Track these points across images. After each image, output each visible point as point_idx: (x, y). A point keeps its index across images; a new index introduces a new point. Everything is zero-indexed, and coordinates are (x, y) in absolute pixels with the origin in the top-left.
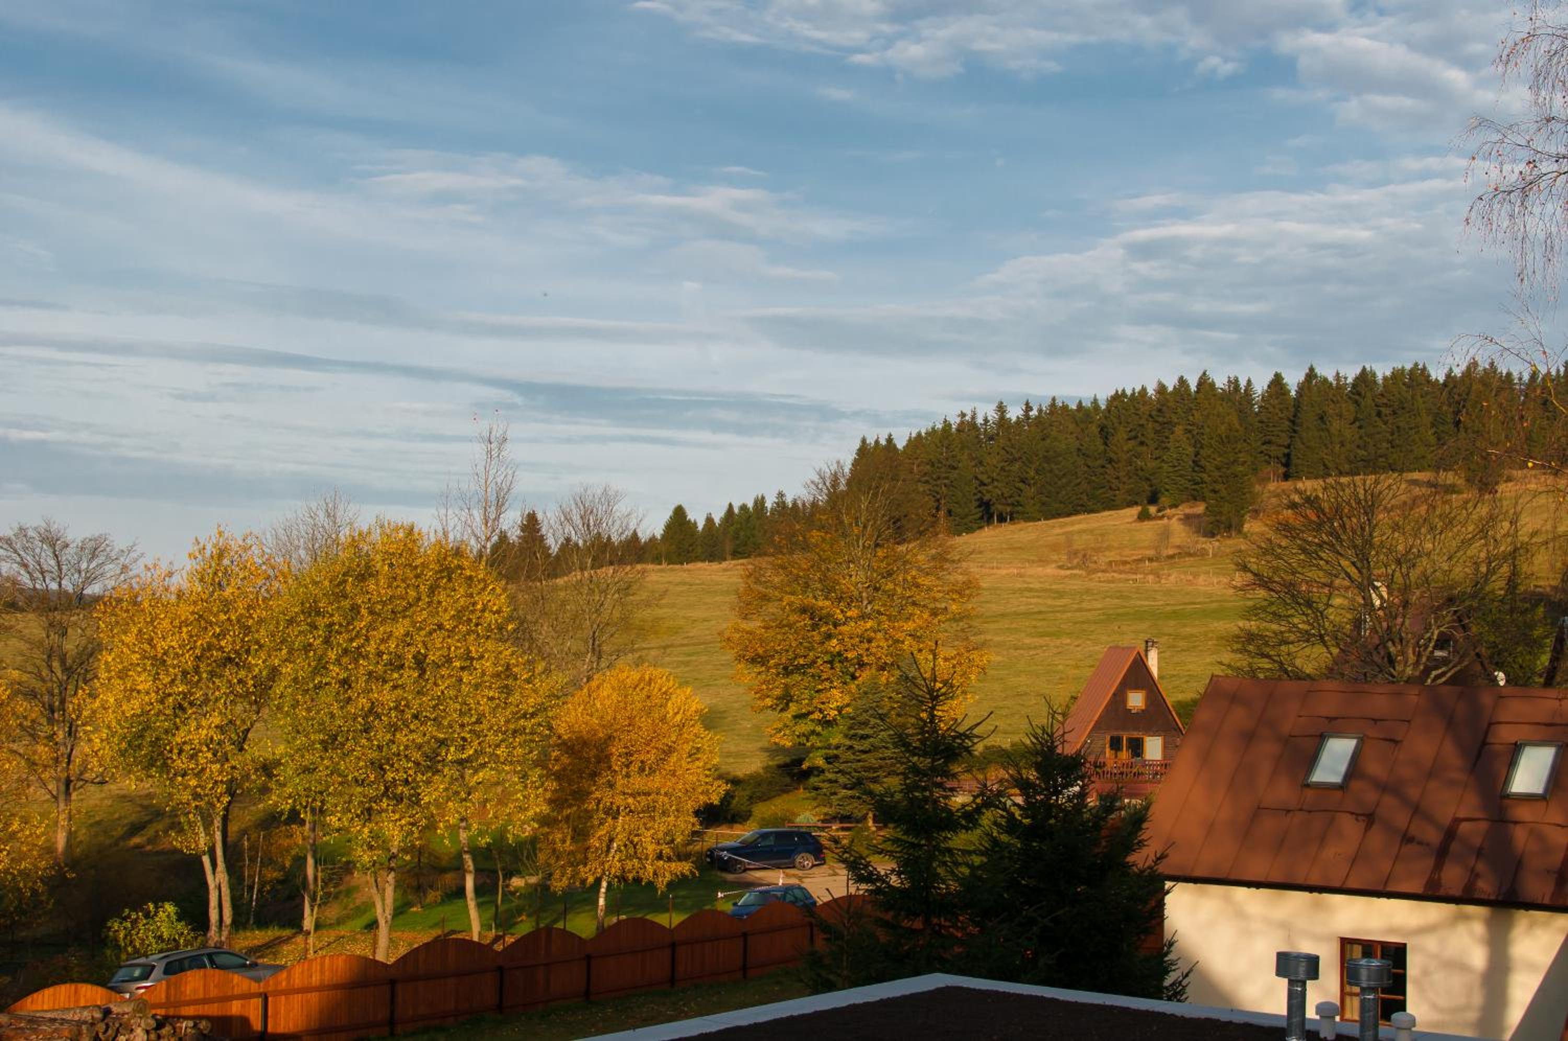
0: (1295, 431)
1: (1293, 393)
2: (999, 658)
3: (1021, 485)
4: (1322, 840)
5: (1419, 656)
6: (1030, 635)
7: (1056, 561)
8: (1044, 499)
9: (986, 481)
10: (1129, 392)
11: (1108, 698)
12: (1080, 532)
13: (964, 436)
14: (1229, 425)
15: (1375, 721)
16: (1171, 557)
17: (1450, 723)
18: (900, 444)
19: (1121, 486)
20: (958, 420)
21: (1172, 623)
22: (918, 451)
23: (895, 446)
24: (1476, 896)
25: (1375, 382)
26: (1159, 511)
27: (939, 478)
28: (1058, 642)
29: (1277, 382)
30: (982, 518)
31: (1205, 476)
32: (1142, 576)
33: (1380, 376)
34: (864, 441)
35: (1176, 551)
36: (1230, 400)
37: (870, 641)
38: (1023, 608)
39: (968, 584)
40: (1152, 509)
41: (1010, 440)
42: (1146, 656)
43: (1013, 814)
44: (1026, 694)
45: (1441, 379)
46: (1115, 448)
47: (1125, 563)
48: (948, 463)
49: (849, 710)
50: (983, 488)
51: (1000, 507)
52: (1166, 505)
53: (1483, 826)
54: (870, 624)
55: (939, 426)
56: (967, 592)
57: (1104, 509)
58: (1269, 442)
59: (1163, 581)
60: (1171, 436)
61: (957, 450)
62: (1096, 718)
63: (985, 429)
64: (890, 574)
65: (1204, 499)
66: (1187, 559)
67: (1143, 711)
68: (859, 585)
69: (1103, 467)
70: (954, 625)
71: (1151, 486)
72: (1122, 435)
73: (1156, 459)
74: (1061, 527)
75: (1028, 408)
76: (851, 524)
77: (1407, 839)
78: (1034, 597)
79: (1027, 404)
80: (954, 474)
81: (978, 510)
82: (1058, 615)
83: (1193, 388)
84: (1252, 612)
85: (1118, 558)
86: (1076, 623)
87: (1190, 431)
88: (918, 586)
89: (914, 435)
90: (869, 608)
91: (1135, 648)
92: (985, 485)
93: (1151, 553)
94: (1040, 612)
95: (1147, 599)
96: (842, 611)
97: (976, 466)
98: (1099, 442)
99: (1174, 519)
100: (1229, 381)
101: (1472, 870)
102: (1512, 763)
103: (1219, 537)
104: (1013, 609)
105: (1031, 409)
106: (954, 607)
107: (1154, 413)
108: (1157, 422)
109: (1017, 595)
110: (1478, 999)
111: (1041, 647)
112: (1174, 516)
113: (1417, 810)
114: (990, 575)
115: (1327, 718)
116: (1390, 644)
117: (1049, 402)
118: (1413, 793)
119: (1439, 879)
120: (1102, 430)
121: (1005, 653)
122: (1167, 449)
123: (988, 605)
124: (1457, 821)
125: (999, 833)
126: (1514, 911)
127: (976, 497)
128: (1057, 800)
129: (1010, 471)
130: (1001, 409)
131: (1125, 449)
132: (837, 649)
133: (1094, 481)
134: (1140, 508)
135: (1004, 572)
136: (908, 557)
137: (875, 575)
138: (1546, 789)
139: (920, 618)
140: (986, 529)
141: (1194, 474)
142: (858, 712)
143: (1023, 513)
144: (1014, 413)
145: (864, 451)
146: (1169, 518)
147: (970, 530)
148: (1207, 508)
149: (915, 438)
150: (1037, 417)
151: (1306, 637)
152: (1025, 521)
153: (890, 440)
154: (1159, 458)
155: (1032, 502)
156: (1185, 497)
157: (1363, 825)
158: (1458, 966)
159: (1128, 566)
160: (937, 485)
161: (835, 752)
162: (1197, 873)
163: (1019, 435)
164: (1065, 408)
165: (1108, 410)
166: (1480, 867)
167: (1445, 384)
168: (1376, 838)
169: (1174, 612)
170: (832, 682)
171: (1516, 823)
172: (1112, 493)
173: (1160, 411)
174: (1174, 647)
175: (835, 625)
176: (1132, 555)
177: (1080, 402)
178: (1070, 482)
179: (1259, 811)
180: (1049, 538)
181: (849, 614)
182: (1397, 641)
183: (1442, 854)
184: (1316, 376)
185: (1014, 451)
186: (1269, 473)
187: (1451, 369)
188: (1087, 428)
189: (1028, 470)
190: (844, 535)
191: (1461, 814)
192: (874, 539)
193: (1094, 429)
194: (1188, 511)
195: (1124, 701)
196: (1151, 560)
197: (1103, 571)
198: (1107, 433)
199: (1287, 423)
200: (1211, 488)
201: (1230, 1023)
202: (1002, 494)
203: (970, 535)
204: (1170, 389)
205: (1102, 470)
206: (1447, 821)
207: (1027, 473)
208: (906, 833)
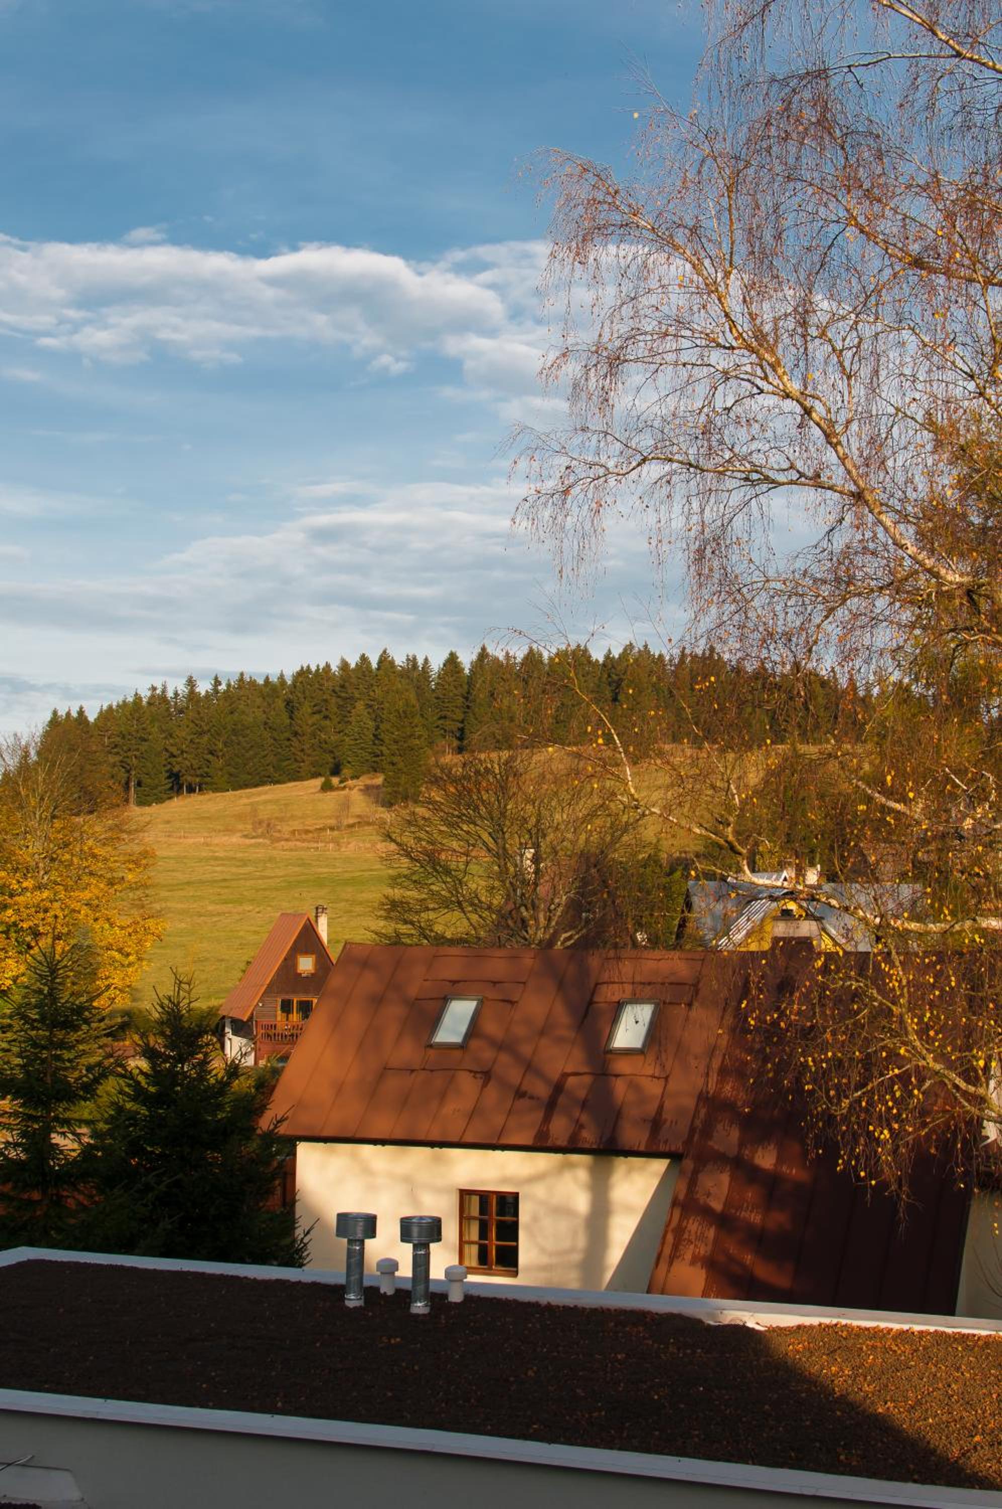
0: (468, 707)
1: (467, 671)
2: (183, 925)
3: (210, 757)
4: (443, 1096)
5: (549, 920)
6: (213, 902)
7: (241, 831)
8: (233, 770)
9: (176, 752)
10: (313, 668)
11: (280, 962)
12: (266, 802)
13: (153, 709)
14: (406, 700)
15: (495, 983)
16: (351, 826)
17: (561, 985)
18: (92, 717)
19: (305, 758)
20: (149, 694)
21: (350, 889)
22: (109, 724)
23: (86, 718)
24: (580, 1145)
25: (541, 662)
26: (341, 782)
27: (130, 750)
28: (240, 909)
29: (452, 661)
30: (172, 788)
31: (384, 748)
32: (323, 844)
33: (546, 655)
34: (55, 713)
35: (356, 820)
36: (409, 677)
37: (46, 911)
38: (208, 877)
39: (145, 854)
40: (335, 780)
41: (199, 713)
42: (317, 921)
43: (138, 1083)
44: (207, 959)
45: (601, 660)
46: (299, 722)
47: (307, 832)
48: (139, 735)
49: (24, 979)
50: (172, 760)
51: (189, 778)
52: (348, 776)
53: (587, 1080)
54: (46, 894)
55: (130, 699)
56: (144, 862)
57: (290, 780)
58: (445, 717)
59: (343, 849)
60: (353, 711)
61: (148, 722)
62: (268, 982)
63: (176, 703)
64: (66, 845)
65: (383, 771)
66: (366, 828)
67: (312, 974)
68: (36, 856)
69: (289, 740)
70: (131, 895)
71: (334, 758)
72: (307, 708)
73: (339, 732)
74: (248, 797)
75: (217, 682)
76: (27, 796)
77: (520, 1094)
78: (218, 866)
79: (216, 679)
80: (144, 747)
81: (167, 781)
82: (242, 882)
83: (374, 665)
84: (394, 881)
85: (301, 827)
86: (257, 890)
87: (371, 706)
88: (94, 856)
89: (105, 708)
90: (46, 878)
91: (305, 914)
92: (174, 756)
93: (332, 822)
94: (225, 880)
95: (327, 866)
96: (19, 882)
97: (166, 738)
98: (285, 716)
99: (355, 791)
100: (408, 660)
101: (578, 1121)
102: (615, 1020)
103: (396, 807)
104: (199, 878)
105: (220, 684)
106: (130, 877)
107: (337, 689)
108: (339, 697)
109: (203, 864)
110: (581, 1241)
111: (224, 913)
112: (355, 786)
113: (529, 1067)
114: (176, 844)
115: (450, 981)
116: (523, 909)
117: (237, 677)
118: (526, 1050)
119: (548, 1130)
120: (288, 704)
121: (189, 920)
122: (350, 723)
123: (174, 874)
124: (565, 1076)
125: (124, 1101)
126: (614, 1158)
127: (166, 769)
128: (182, 1068)
129: (199, 743)
130: (191, 683)
131: (310, 722)
132: (13, 919)
133: (279, 753)
134: (323, 779)
135: (191, 841)
136: (85, 828)
137: (52, 846)
138: (644, 1045)
139: (94, 889)
140: (175, 799)
141: (375, 747)
142: (33, 981)
143: (212, 783)
144: (204, 687)
145: (55, 722)
146: (350, 789)
147: (160, 801)
148: (385, 780)
149: (106, 711)
150: (225, 692)
151: (446, 904)
152: (213, 792)
153: (81, 712)
154: (342, 731)
155: (220, 773)
156: (365, 768)
157: (480, 1082)
158: (562, 1211)
159: (311, 835)
160: (128, 757)
161: (9, 1021)
162: (326, 1133)
163: (208, 708)
164: (253, 683)
165: (294, 685)
166: (584, 1118)
167: (604, 665)
168: (492, 1093)
169: (353, 878)
170: (6, 952)
171: (617, 1076)
172: (298, 764)
173: (342, 686)
174: (351, 911)
175: (11, 896)
176: (316, 824)
177: (267, 678)
178: (256, 754)
179: (385, 1070)
180: (237, 808)
181: (25, 885)
182: (529, 906)
183: (551, 1106)
184: (487, 655)
185: (202, 724)
186: (444, 747)
187: (609, 651)
188: (274, 702)
189: (217, 742)
190: (21, 807)
191: (569, 1070)
192: (51, 811)
193: (280, 704)
194: (369, 782)
195: (295, 965)
196: (332, 829)
197: (287, 840)
198: (293, 707)
199: (462, 700)
200: (389, 760)
201: (299, 1282)
202: (192, 765)
203: (159, 806)
204: (353, 666)
205: (287, 743)
206: (555, 1076)
207: (216, 745)
208: (22, 1105)
